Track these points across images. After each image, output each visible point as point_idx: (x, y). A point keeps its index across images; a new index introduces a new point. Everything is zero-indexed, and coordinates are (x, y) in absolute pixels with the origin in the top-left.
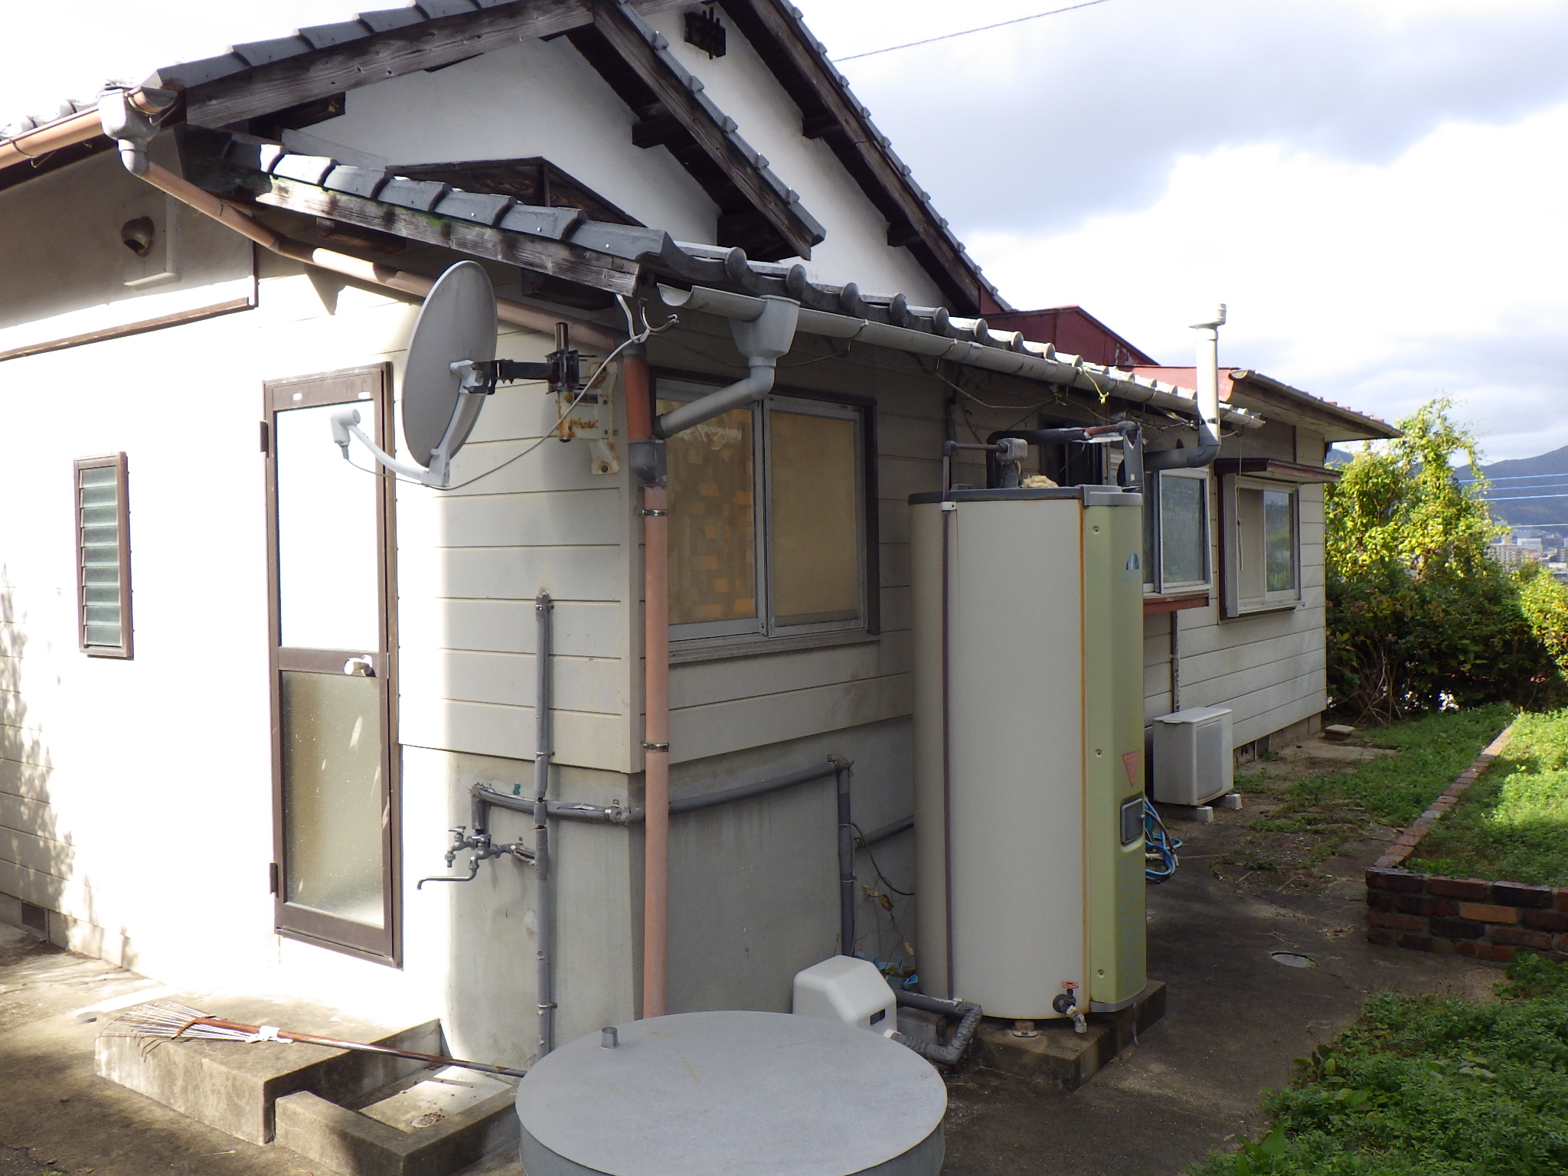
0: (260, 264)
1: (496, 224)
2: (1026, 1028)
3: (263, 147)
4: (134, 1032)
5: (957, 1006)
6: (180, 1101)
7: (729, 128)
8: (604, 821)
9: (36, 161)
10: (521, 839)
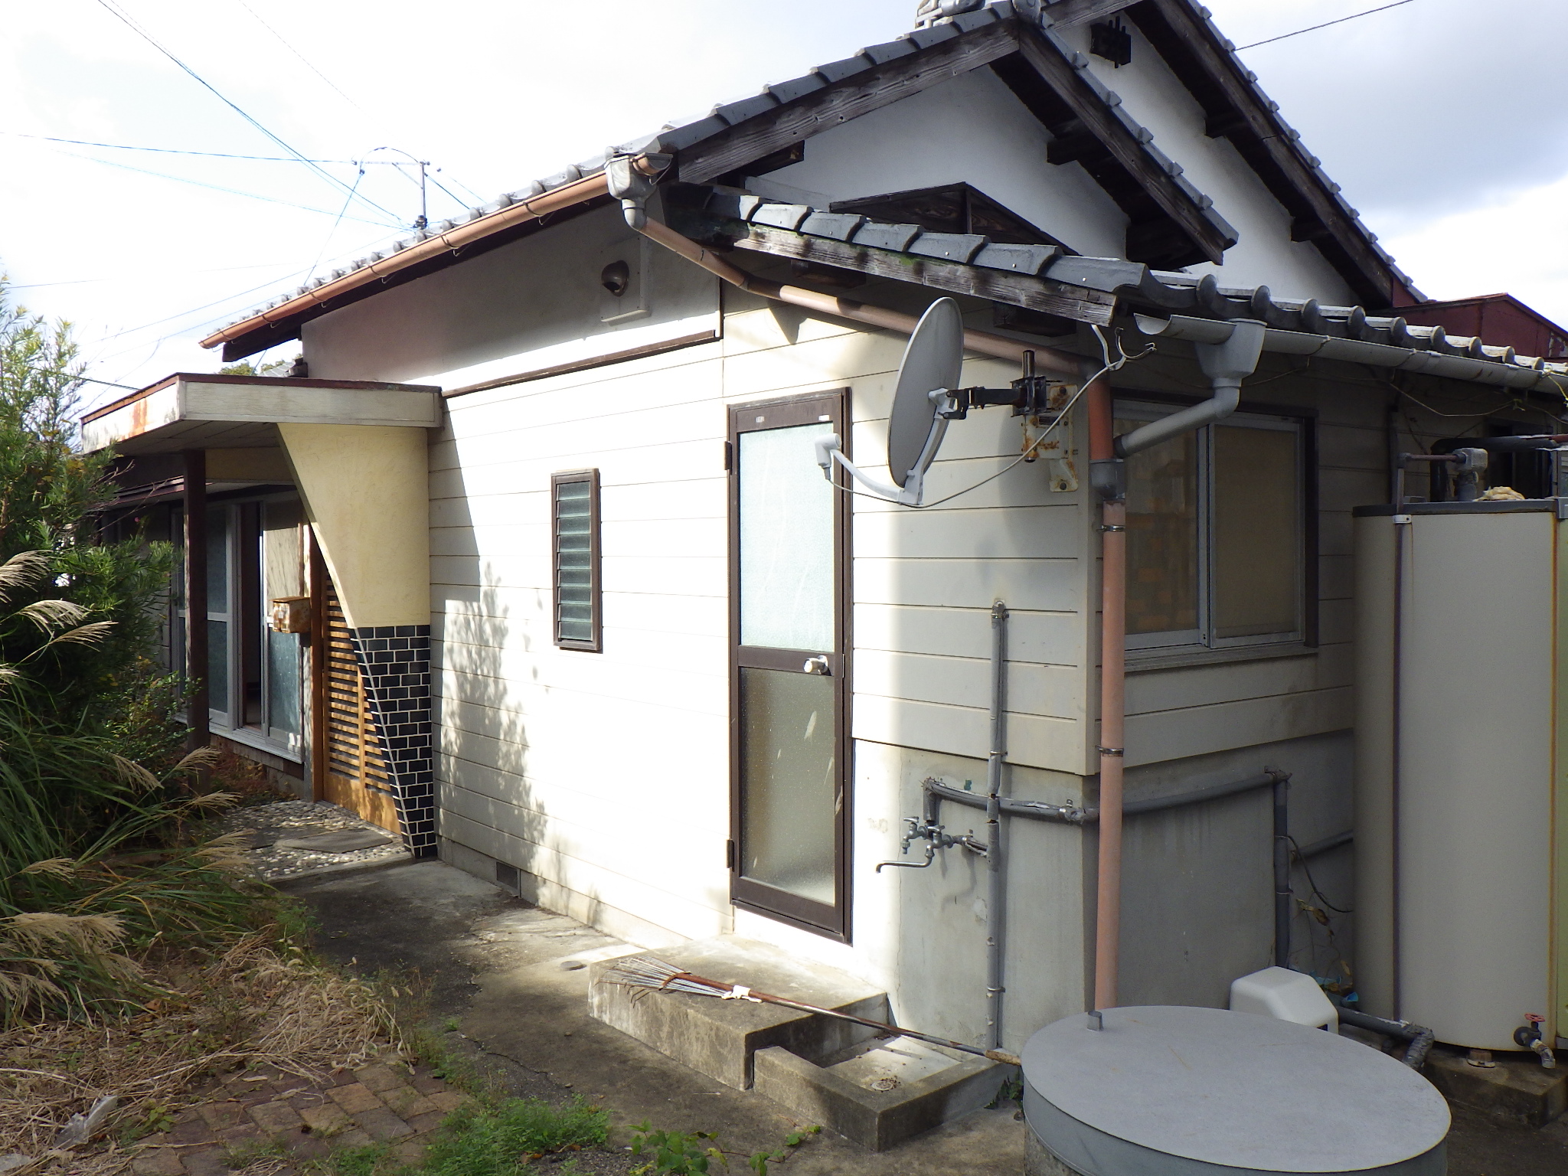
0: (726, 301)
1: (970, 262)
2: (1483, 1058)
3: (743, 198)
4: (625, 981)
5: (1405, 1028)
6: (666, 1046)
7: (1144, 139)
8: (1058, 820)
9: (543, 219)
10: (971, 832)
